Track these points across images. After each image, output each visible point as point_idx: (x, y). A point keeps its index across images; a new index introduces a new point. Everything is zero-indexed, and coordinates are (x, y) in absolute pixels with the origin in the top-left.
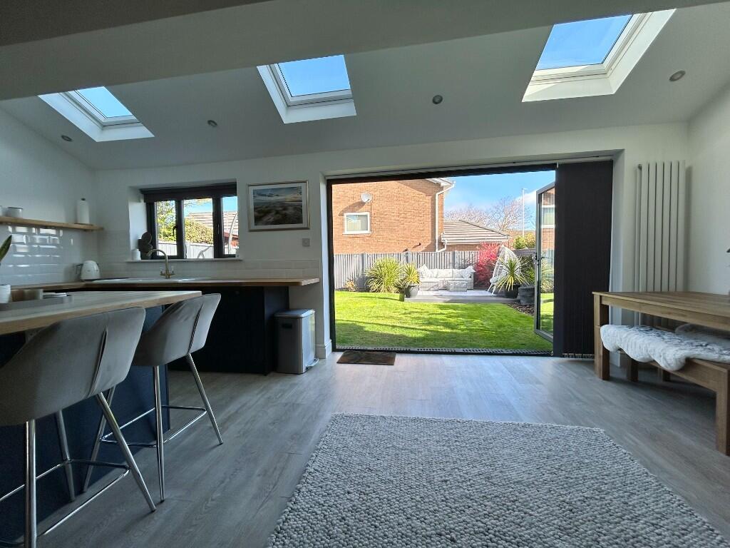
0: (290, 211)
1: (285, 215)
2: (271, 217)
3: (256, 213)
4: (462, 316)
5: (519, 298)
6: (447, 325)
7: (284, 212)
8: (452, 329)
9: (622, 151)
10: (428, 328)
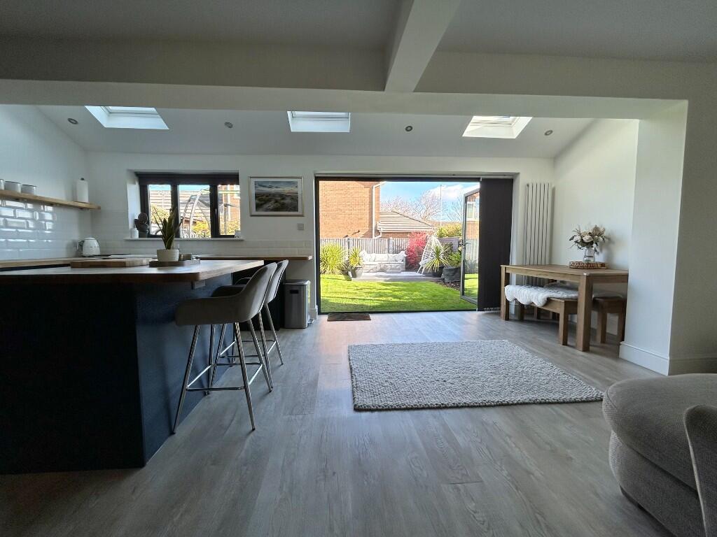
0: (288, 201)
1: (283, 204)
2: (271, 205)
3: (258, 201)
4: (404, 290)
5: (443, 276)
6: (395, 297)
7: (282, 201)
8: (400, 299)
9: (518, 174)
10: (381, 299)
